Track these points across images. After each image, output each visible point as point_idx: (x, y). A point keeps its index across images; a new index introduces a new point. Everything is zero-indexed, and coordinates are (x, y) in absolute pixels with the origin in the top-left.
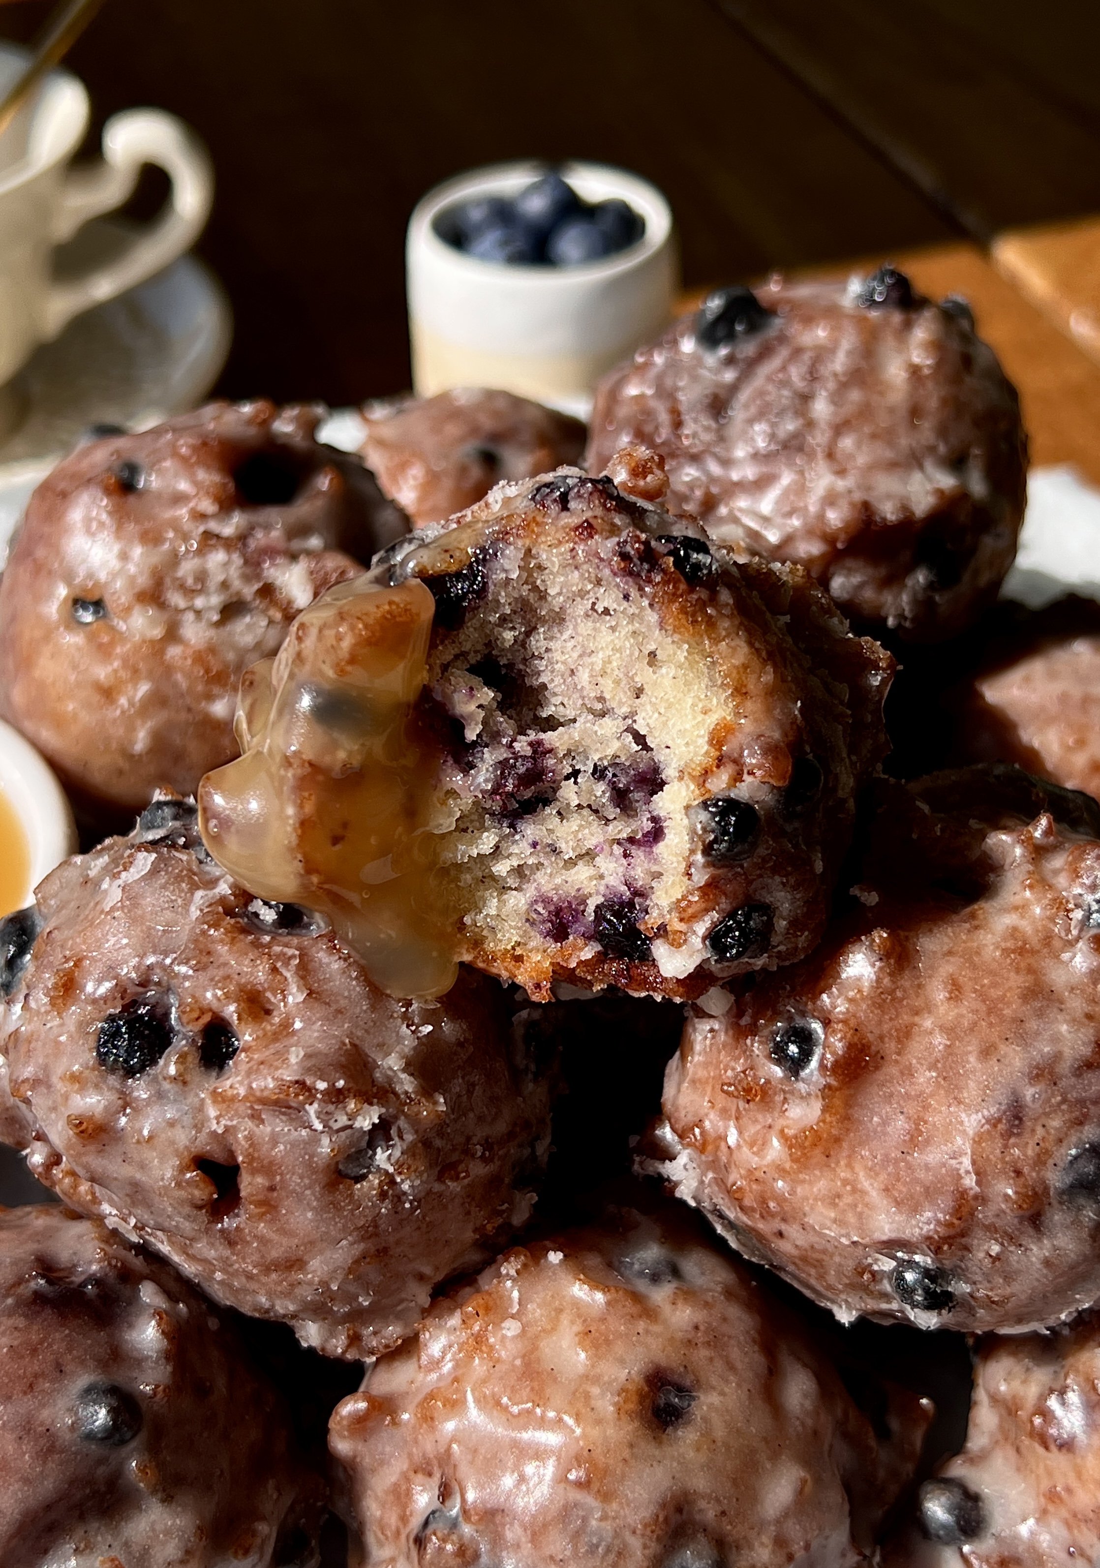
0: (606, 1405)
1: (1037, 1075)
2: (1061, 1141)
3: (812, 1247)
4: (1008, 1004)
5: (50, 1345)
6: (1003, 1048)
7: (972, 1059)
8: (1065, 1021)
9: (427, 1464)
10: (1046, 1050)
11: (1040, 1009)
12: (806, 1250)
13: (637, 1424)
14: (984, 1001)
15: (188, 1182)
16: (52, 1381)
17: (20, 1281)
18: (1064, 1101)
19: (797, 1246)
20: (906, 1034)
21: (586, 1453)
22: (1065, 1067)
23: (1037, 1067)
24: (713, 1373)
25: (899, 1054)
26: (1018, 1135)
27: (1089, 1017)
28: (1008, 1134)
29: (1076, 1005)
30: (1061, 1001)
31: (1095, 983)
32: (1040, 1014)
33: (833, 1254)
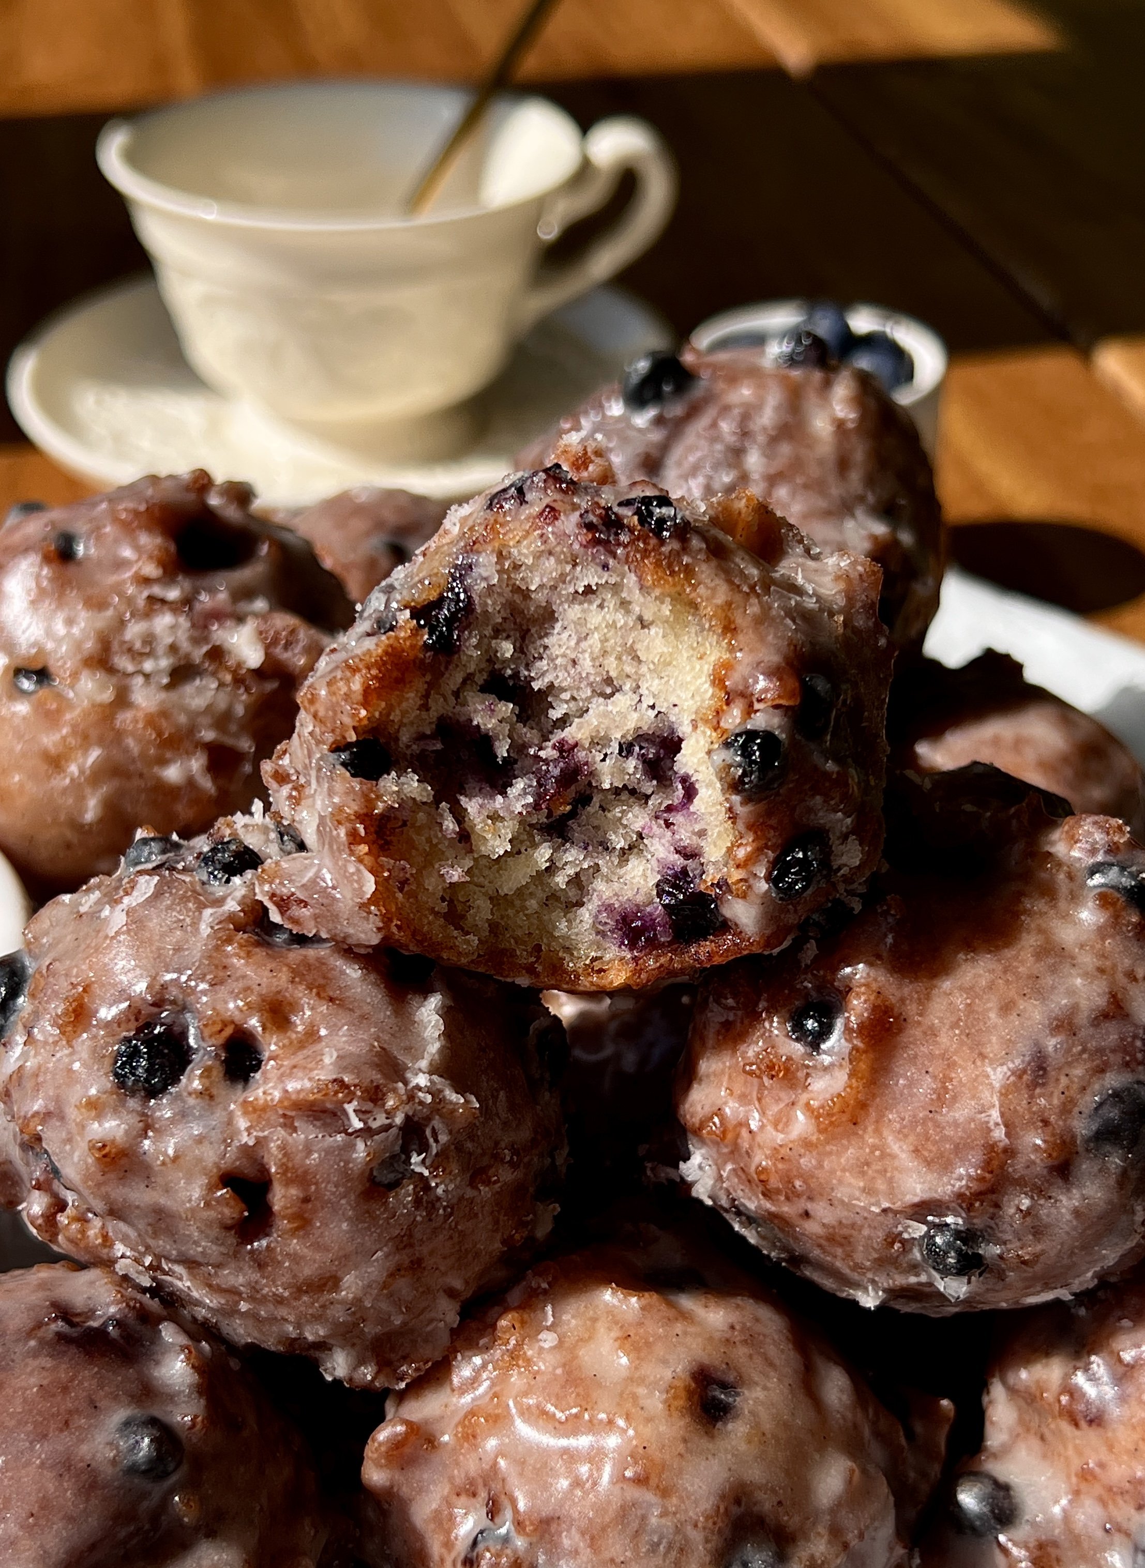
0: (655, 1402)
1: (1057, 1027)
2: (1084, 1089)
3: (840, 1223)
4: (1022, 962)
5: (81, 1383)
6: (1022, 1004)
7: (992, 1015)
8: (1079, 975)
9: (471, 1484)
10: (1064, 1002)
11: (1053, 965)
12: (833, 1227)
13: (688, 1420)
14: (998, 961)
15: (218, 1200)
16: (87, 1417)
17: (39, 1325)
18: (1084, 1050)
19: (824, 1225)
20: (926, 996)
21: (641, 1450)
22: (1082, 1018)
23: (1056, 1019)
24: (753, 1369)
25: (921, 1015)
26: (1043, 1084)
27: (1101, 971)
28: (1033, 1085)
29: (1088, 960)
30: (1073, 958)
31: (1103, 939)
32: (1053, 970)
33: (862, 1227)
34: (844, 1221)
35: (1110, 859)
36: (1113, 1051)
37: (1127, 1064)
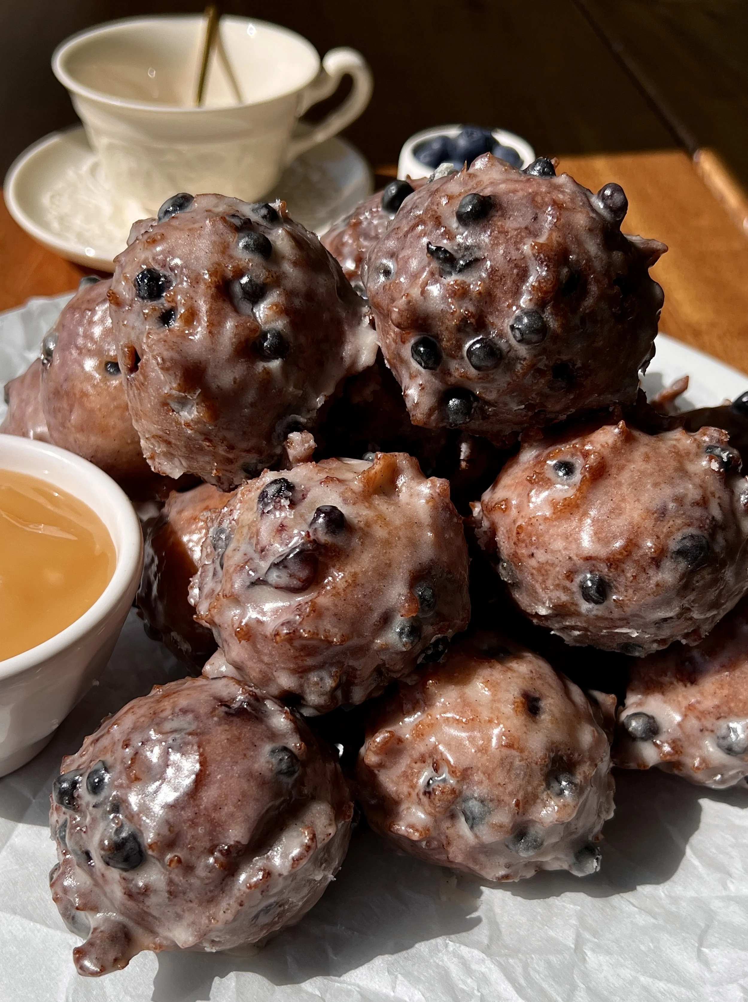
1: (676, 500)
2: (679, 530)
3: (547, 562)
4: (668, 470)
6: (663, 485)
7: (649, 486)
8: (691, 484)
10: (682, 491)
11: (682, 476)
12: (543, 564)
14: (658, 466)
18: (684, 514)
19: (539, 562)
20: (621, 468)
22: (688, 501)
23: (676, 496)
25: (617, 475)
26: (662, 521)
27: (701, 486)
28: (657, 520)
29: (697, 481)
30: (690, 477)
31: (706, 475)
32: (681, 478)
33: (557, 566)
34: (550, 562)
35: (717, 445)
36: (697, 520)
37: (700, 527)
